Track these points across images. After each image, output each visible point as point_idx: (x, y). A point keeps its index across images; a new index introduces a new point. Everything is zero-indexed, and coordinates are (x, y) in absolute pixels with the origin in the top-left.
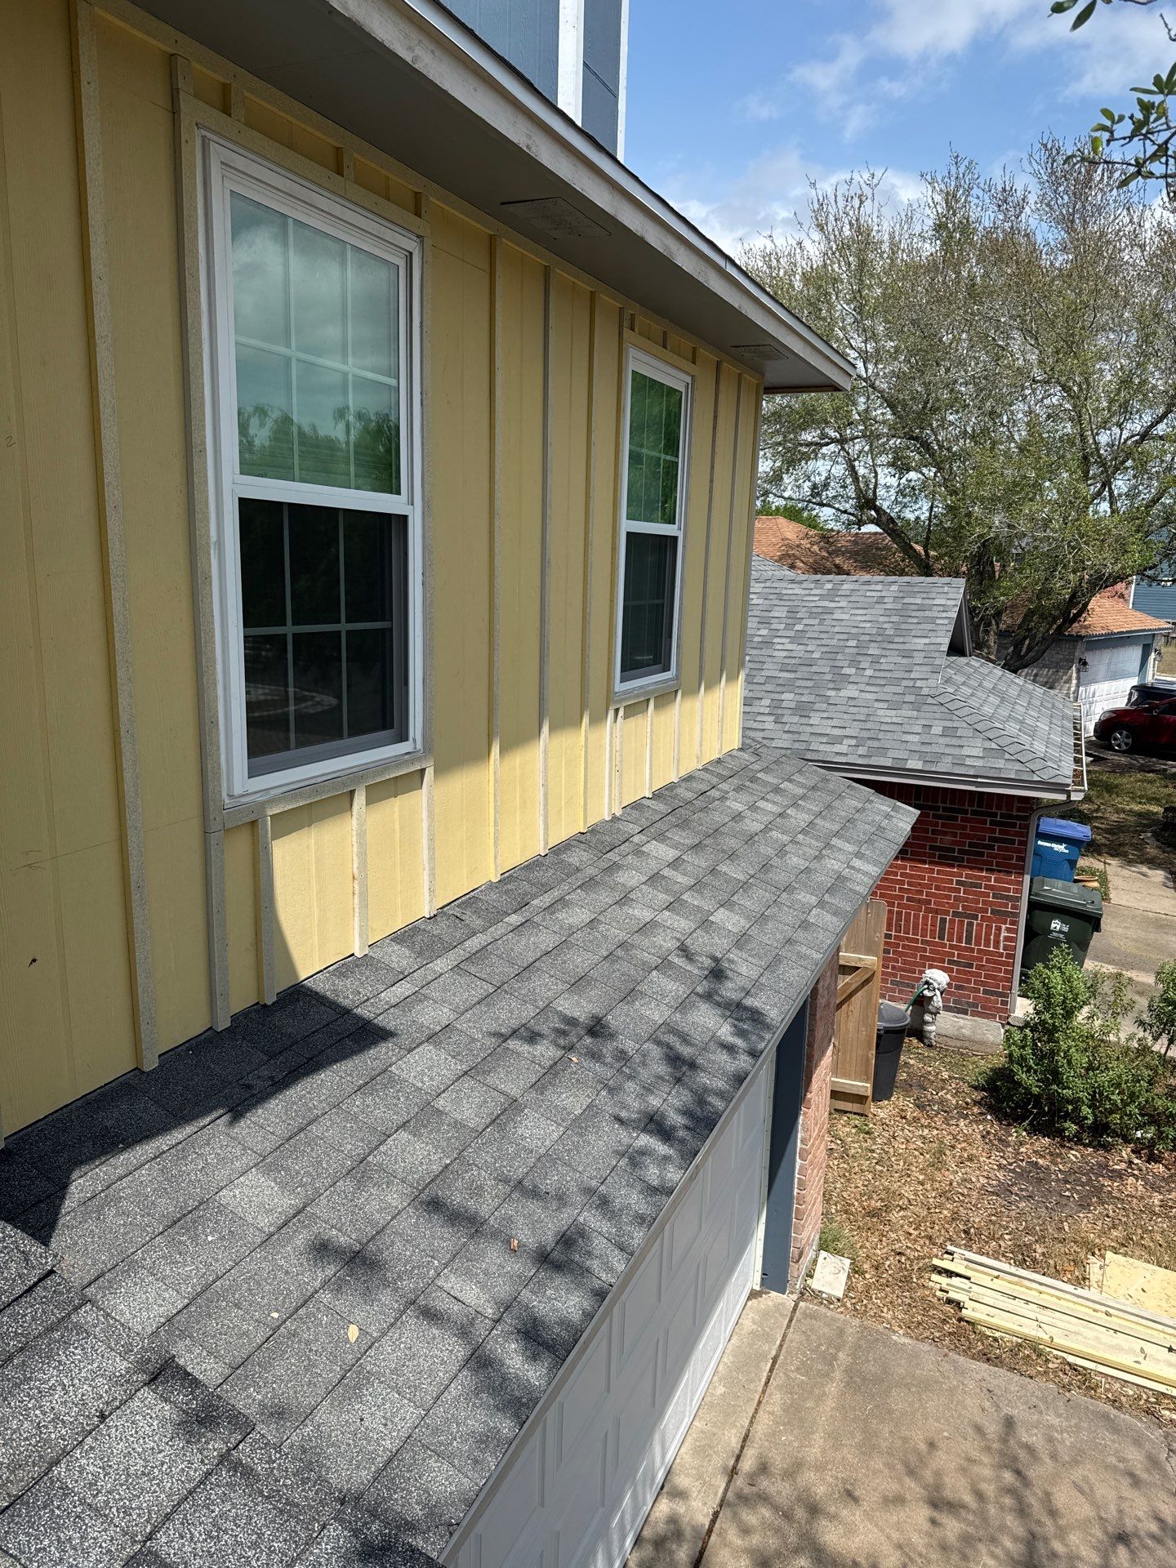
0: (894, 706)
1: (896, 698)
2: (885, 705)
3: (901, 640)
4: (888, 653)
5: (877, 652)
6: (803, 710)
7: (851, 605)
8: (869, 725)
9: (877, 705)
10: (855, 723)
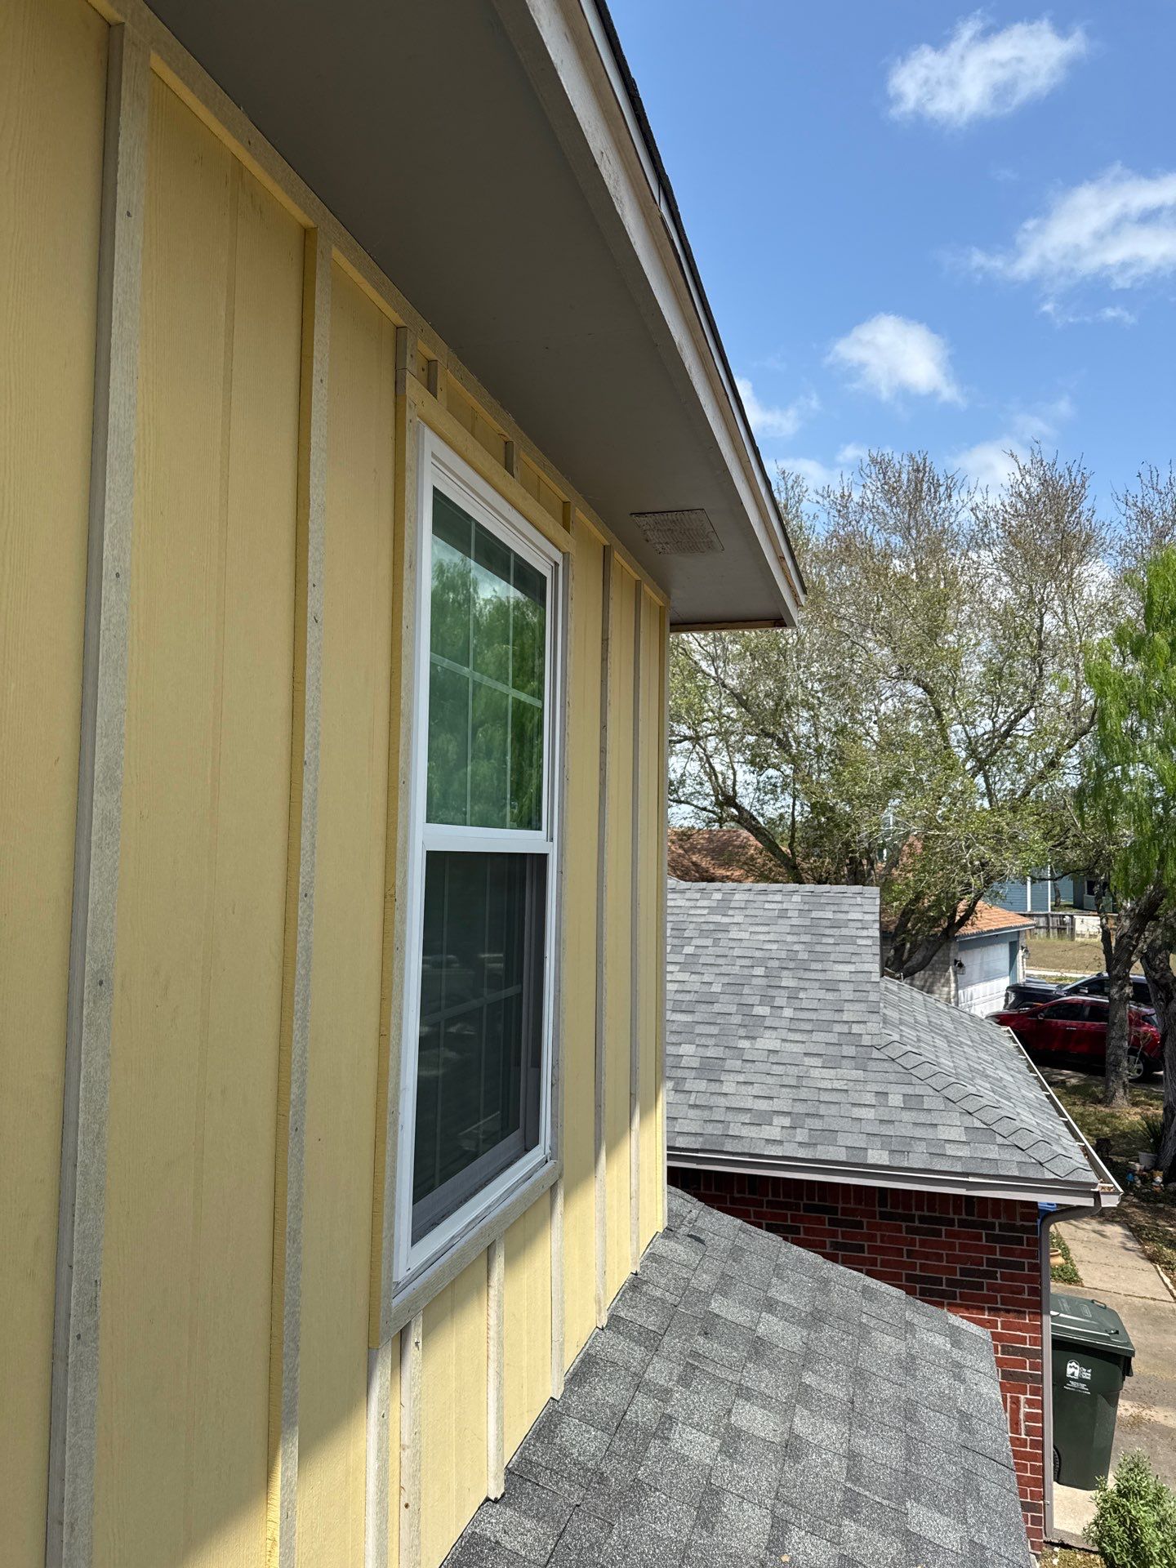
0: (832, 1063)
1: (832, 1050)
2: (817, 1062)
3: (819, 966)
4: (807, 985)
5: (792, 983)
6: (710, 1070)
7: (749, 920)
8: (803, 1094)
9: (808, 1061)
10: (784, 1090)
